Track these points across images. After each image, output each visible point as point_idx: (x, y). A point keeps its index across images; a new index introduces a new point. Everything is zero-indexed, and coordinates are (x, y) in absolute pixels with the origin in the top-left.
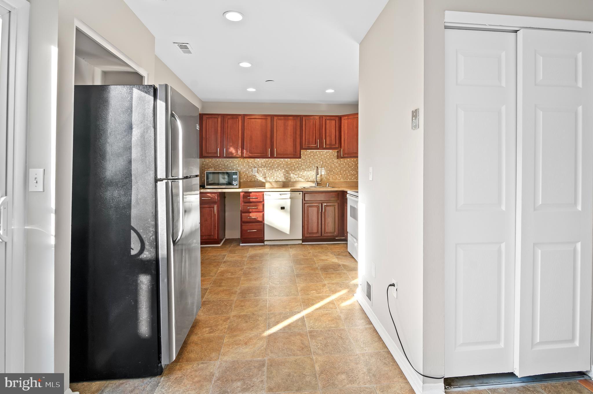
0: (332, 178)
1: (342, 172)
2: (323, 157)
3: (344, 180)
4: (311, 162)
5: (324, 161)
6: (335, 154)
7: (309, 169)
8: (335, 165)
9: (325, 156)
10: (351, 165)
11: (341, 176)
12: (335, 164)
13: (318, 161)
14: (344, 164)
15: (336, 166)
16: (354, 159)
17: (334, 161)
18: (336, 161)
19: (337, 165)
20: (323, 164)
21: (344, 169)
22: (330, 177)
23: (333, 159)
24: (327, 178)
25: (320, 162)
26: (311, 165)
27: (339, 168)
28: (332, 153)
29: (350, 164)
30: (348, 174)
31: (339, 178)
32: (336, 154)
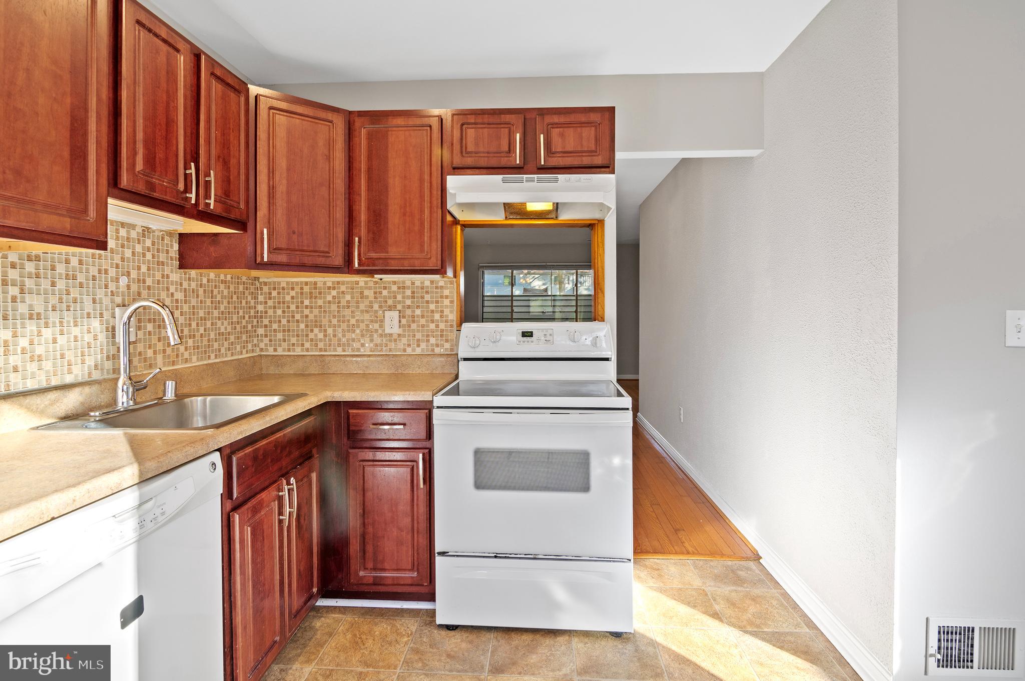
0: (164, 357)
1: (194, 325)
2: (128, 253)
3: (202, 359)
4: (74, 278)
5: (134, 274)
6: (172, 246)
7: (68, 317)
8: (172, 294)
9: (139, 248)
10: (219, 298)
11: (190, 342)
12: (172, 289)
13: (106, 272)
14: (201, 291)
15: (177, 301)
16: (225, 276)
17: (168, 277)
18: (176, 276)
19: (179, 296)
20: (128, 287)
21: (201, 314)
22: (155, 352)
23: (167, 270)
24: (145, 360)
25: (117, 280)
26: (75, 292)
27: (186, 308)
28: (163, 239)
29: (215, 291)
30: (212, 336)
31: (186, 355)
32: (176, 247)
